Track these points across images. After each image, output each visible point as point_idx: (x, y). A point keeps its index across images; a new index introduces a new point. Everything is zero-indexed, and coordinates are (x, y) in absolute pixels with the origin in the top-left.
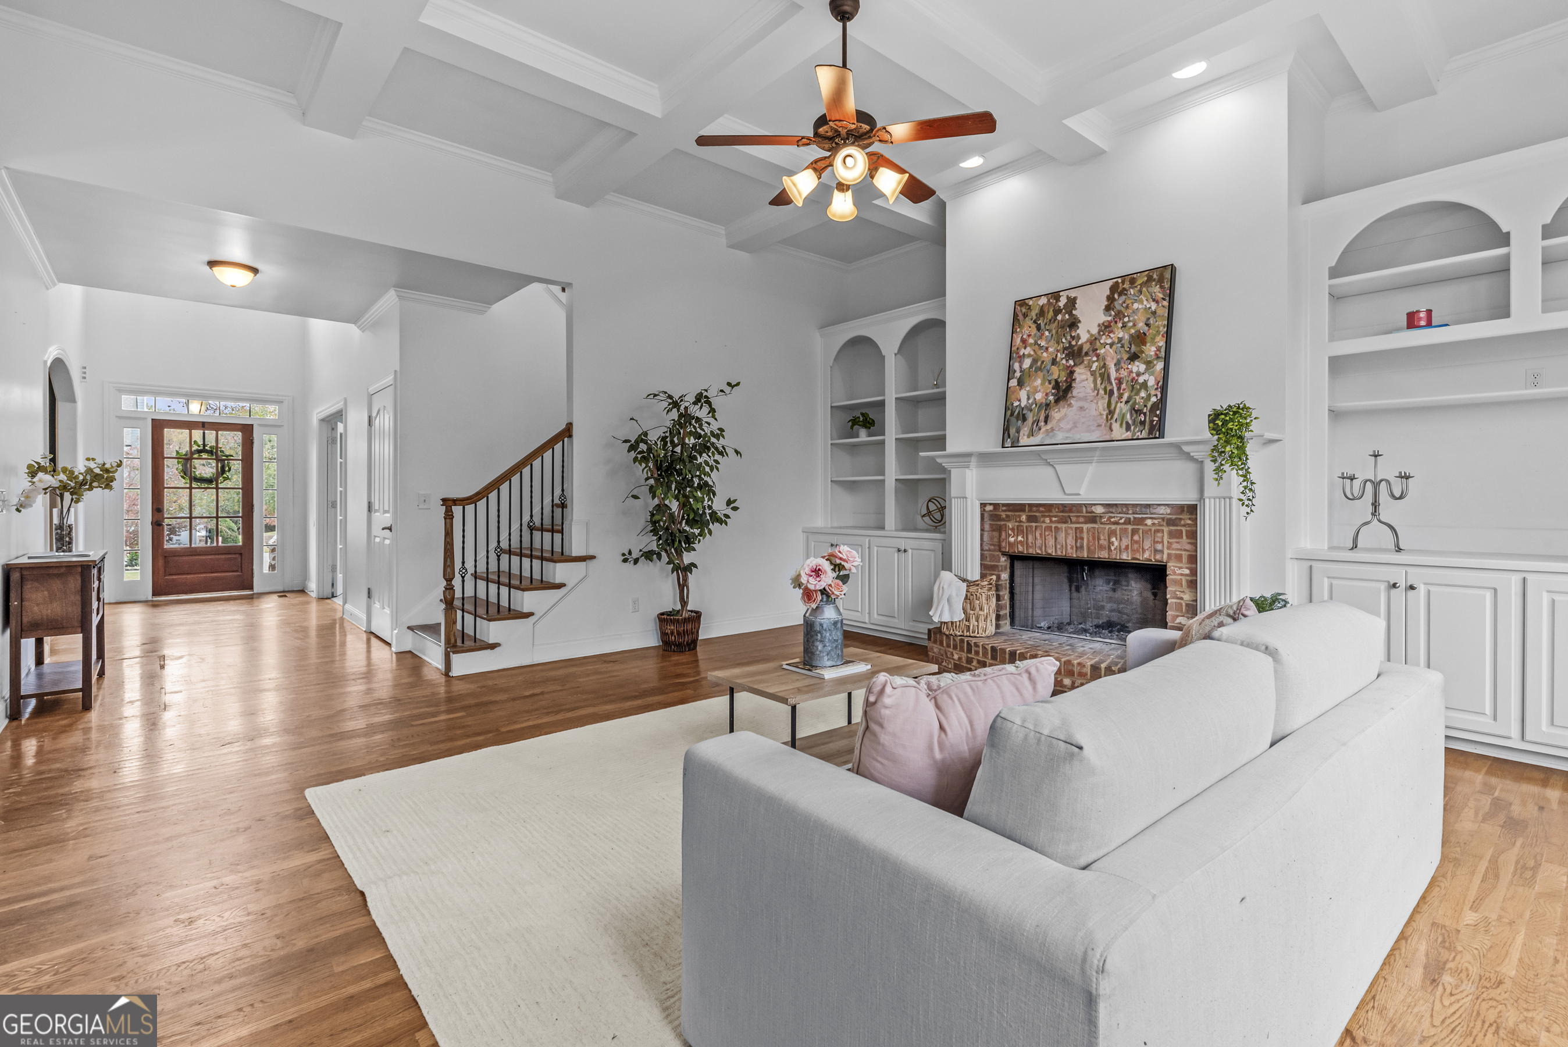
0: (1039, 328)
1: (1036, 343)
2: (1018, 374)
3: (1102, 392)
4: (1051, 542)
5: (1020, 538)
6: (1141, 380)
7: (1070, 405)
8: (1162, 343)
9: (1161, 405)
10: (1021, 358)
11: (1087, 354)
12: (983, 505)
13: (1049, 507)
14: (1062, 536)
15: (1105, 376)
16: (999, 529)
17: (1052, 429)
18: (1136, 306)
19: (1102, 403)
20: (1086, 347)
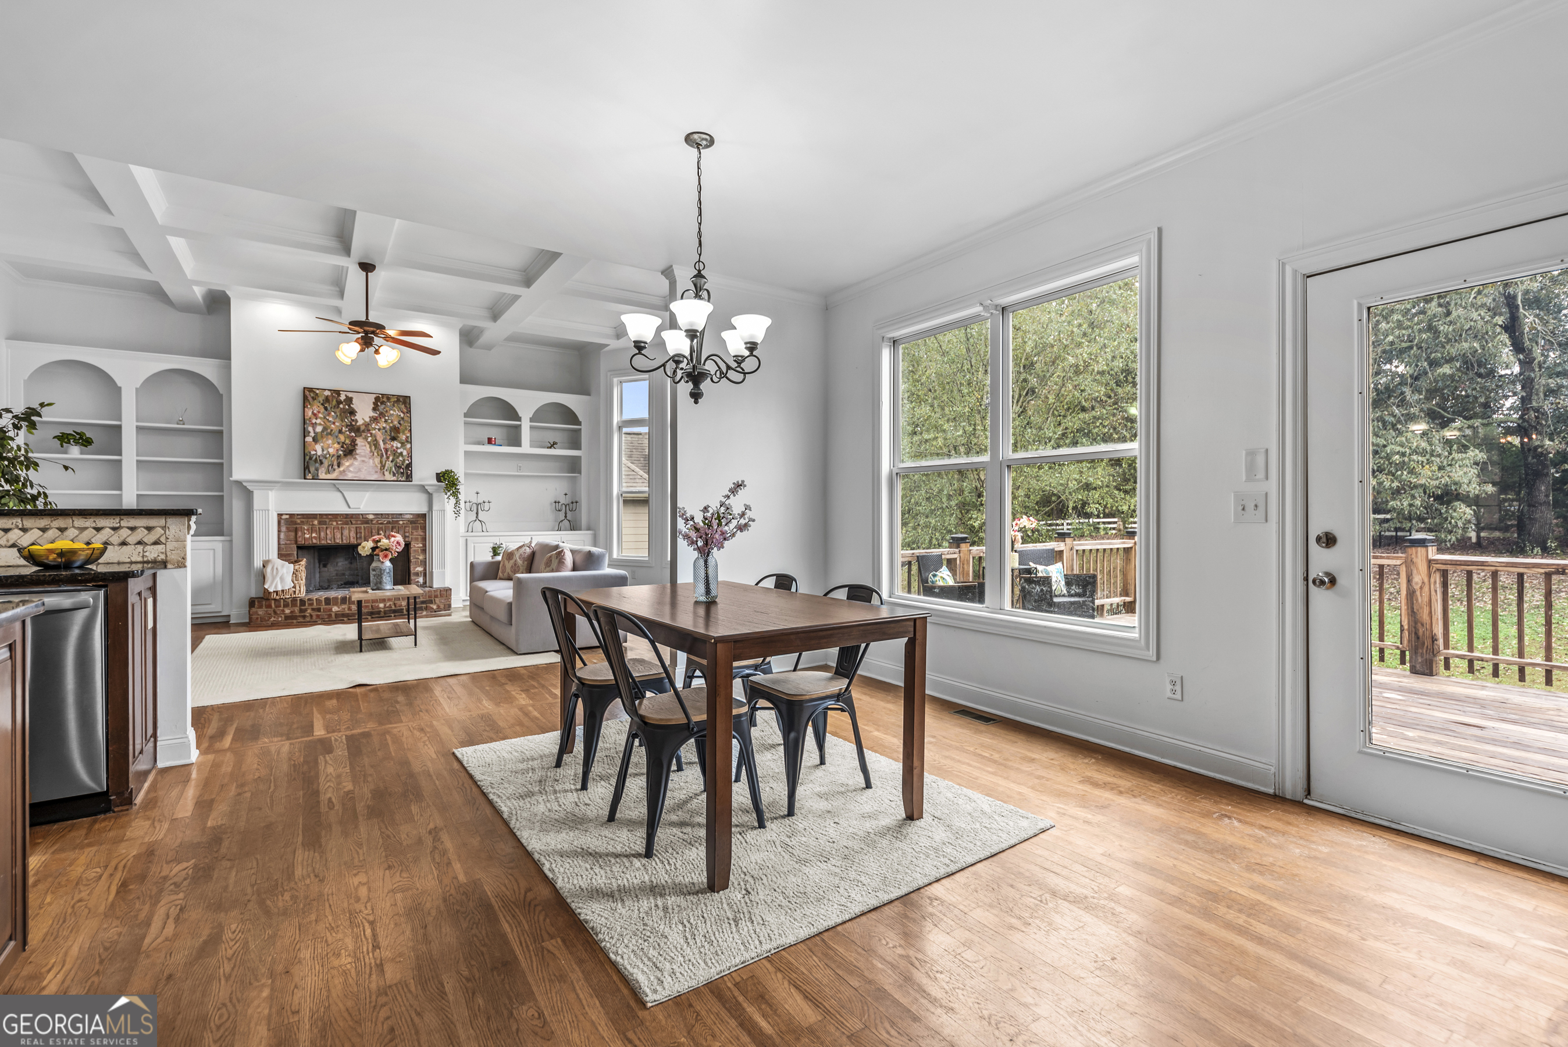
0: (326, 409)
1: (325, 418)
2: (312, 434)
3: (376, 454)
4: (338, 535)
5: (314, 535)
6: (399, 451)
7: (355, 459)
8: (409, 435)
9: (410, 465)
10: (314, 425)
11: (363, 431)
12: (280, 515)
13: (335, 516)
14: (346, 532)
15: (375, 444)
16: (296, 531)
17: (344, 471)
18: (392, 412)
19: (377, 460)
20: (362, 428)
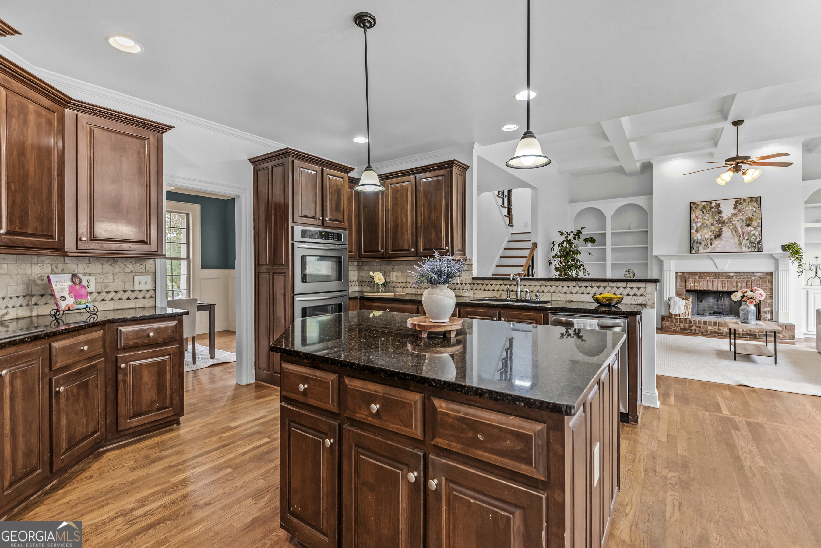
0: (703, 212)
1: (702, 218)
2: (695, 228)
3: (735, 236)
4: (711, 285)
5: (696, 284)
6: (752, 233)
7: (722, 239)
8: (760, 221)
9: (760, 242)
10: (696, 223)
11: (727, 223)
12: (677, 273)
13: (709, 274)
14: (715, 283)
15: (736, 230)
16: (686, 282)
17: (714, 247)
18: (747, 208)
19: (737, 239)
20: (726, 221)
